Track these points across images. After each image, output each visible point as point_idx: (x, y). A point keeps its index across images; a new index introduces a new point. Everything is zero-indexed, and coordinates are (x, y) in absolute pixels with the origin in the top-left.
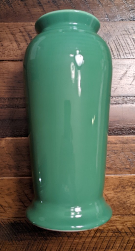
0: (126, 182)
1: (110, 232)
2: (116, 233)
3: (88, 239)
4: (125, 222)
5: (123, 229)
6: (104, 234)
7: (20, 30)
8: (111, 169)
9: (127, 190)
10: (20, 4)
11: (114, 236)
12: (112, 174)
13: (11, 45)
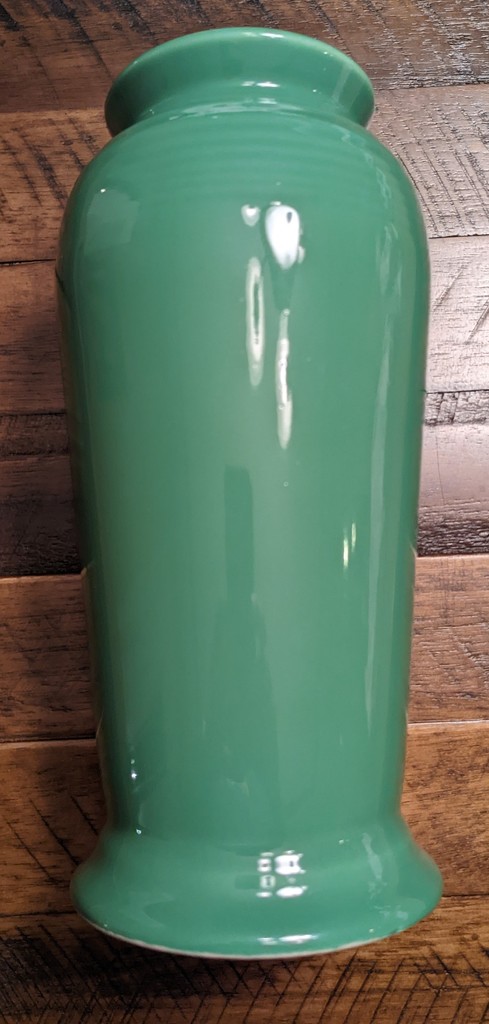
0: (466, 751)
1: (405, 969)
2: (431, 976)
3: (313, 1002)
4: (468, 924)
5: (464, 957)
6: (381, 982)
7: (4, 142)
9: (471, 786)
10: (4, 42)
11: (422, 990)
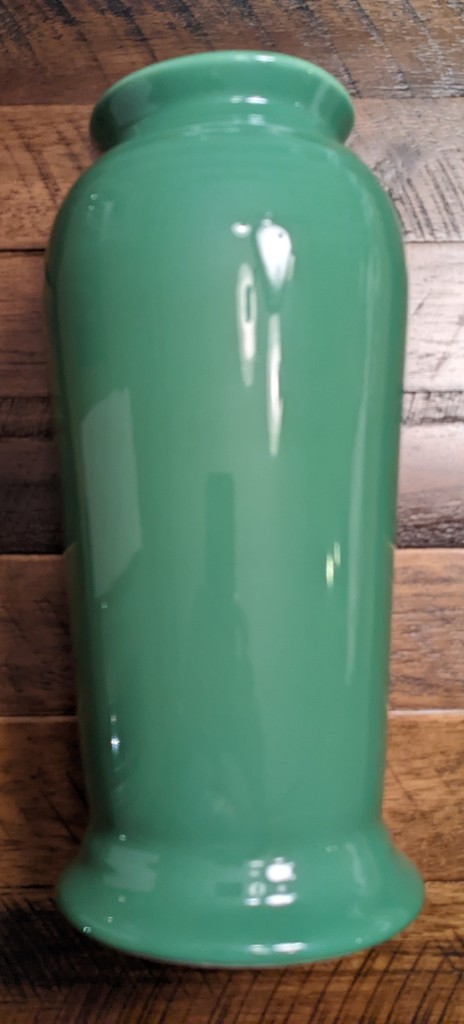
1: (429, 951)
2: (454, 959)
3: (338, 981)
6: (406, 962)
7: (59, 133)
8: (431, 686)
10: (61, 36)
11: (445, 972)
12: (434, 707)
13: (23, 190)
